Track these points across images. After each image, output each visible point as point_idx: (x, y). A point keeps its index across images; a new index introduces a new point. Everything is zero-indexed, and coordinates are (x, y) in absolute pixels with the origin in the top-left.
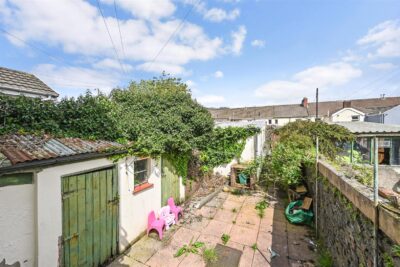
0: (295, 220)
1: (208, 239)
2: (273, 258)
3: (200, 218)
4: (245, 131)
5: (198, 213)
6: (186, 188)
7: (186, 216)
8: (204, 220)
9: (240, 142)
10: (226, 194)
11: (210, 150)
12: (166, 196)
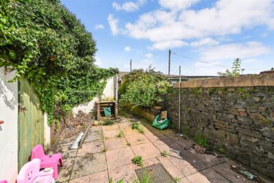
0: (163, 126)
1: (122, 172)
2: (181, 155)
3: (90, 157)
4: (107, 71)
5: (82, 152)
6: (51, 130)
7: (68, 163)
8: (97, 156)
9: (102, 81)
10: (98, 127)
11: (68, 89)
12: (25, 145)
